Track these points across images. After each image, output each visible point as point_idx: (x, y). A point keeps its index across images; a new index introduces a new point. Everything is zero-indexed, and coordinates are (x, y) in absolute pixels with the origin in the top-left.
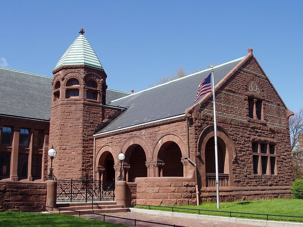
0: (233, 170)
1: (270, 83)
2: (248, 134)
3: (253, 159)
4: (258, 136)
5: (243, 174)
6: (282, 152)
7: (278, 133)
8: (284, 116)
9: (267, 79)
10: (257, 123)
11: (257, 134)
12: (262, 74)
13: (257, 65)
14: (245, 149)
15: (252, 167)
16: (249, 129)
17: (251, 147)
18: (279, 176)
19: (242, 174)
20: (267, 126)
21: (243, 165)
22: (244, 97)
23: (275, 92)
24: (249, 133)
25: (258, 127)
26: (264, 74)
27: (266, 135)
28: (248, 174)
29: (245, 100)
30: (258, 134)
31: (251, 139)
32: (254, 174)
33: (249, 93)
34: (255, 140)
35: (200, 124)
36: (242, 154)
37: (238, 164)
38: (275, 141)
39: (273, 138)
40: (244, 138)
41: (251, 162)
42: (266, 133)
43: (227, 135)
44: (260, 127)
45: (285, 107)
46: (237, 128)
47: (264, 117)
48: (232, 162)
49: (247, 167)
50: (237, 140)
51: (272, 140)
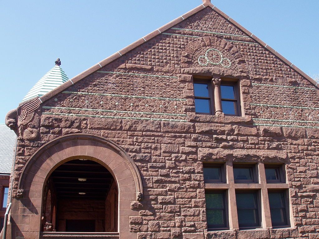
0: (132, 223)
1: (263, 47)
2: (188, 146)
3: (206, 197)
4: (225, 147)
5: (170, 231)
6: (311, 177)
7: (296, 138)
8: (314, 103)
9: (254, 40)
10: (220, 123)
11: (221, 145)
12: (240, 32)
13: (223, 21)
14: (179, 177)
15: (201, 216)
16: (194, 136)
17: (198, 173)
18: (300, 231)
19: (164, 231)
20: (256, 126)
21: (168, 213)
22: (180, 76)
23: (281, 60)
24: (193, 144)
25: (224, 131)
26: (243, 32)
27: (251, 144)
28: (185, 232)
29: (183, 81)
30: (223, 144)
31: (200, 155)
32: (208, 231)
33: (197, 68)
34: (214, 157)
35: (33, 135)
36: (167, 189)
37: (152, 209)
38: (282, 155)
39: (278, 148)
40: (173, 155)
41: (200, 204)
42: (251, 140)
43: (118, 152)
44: (232, 130)
45: (315, 86)
46: (153, 135)
47: (247, 109)
48: (131, 207)
49: (185, 216)
50: (152, 160)
51: (272, 154)
